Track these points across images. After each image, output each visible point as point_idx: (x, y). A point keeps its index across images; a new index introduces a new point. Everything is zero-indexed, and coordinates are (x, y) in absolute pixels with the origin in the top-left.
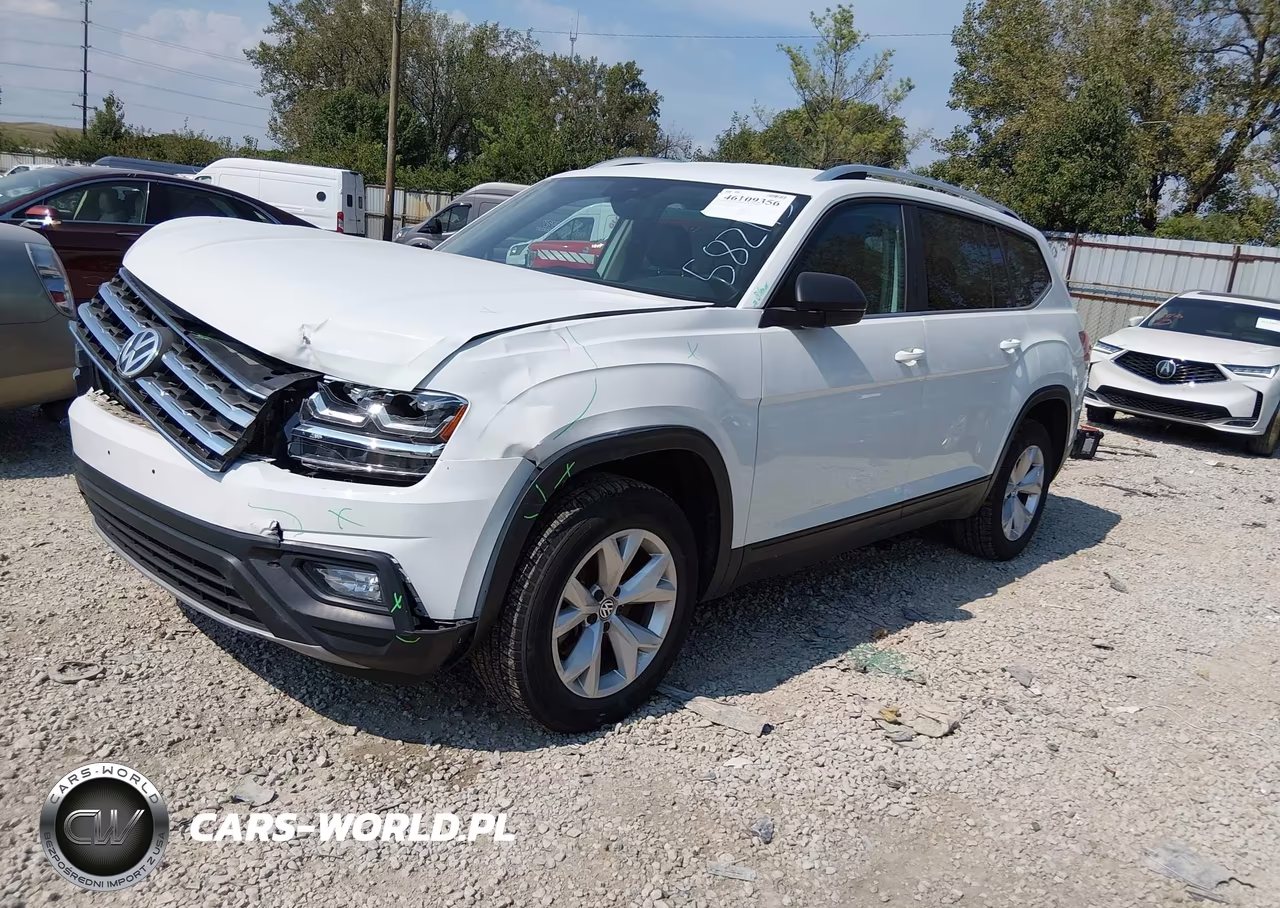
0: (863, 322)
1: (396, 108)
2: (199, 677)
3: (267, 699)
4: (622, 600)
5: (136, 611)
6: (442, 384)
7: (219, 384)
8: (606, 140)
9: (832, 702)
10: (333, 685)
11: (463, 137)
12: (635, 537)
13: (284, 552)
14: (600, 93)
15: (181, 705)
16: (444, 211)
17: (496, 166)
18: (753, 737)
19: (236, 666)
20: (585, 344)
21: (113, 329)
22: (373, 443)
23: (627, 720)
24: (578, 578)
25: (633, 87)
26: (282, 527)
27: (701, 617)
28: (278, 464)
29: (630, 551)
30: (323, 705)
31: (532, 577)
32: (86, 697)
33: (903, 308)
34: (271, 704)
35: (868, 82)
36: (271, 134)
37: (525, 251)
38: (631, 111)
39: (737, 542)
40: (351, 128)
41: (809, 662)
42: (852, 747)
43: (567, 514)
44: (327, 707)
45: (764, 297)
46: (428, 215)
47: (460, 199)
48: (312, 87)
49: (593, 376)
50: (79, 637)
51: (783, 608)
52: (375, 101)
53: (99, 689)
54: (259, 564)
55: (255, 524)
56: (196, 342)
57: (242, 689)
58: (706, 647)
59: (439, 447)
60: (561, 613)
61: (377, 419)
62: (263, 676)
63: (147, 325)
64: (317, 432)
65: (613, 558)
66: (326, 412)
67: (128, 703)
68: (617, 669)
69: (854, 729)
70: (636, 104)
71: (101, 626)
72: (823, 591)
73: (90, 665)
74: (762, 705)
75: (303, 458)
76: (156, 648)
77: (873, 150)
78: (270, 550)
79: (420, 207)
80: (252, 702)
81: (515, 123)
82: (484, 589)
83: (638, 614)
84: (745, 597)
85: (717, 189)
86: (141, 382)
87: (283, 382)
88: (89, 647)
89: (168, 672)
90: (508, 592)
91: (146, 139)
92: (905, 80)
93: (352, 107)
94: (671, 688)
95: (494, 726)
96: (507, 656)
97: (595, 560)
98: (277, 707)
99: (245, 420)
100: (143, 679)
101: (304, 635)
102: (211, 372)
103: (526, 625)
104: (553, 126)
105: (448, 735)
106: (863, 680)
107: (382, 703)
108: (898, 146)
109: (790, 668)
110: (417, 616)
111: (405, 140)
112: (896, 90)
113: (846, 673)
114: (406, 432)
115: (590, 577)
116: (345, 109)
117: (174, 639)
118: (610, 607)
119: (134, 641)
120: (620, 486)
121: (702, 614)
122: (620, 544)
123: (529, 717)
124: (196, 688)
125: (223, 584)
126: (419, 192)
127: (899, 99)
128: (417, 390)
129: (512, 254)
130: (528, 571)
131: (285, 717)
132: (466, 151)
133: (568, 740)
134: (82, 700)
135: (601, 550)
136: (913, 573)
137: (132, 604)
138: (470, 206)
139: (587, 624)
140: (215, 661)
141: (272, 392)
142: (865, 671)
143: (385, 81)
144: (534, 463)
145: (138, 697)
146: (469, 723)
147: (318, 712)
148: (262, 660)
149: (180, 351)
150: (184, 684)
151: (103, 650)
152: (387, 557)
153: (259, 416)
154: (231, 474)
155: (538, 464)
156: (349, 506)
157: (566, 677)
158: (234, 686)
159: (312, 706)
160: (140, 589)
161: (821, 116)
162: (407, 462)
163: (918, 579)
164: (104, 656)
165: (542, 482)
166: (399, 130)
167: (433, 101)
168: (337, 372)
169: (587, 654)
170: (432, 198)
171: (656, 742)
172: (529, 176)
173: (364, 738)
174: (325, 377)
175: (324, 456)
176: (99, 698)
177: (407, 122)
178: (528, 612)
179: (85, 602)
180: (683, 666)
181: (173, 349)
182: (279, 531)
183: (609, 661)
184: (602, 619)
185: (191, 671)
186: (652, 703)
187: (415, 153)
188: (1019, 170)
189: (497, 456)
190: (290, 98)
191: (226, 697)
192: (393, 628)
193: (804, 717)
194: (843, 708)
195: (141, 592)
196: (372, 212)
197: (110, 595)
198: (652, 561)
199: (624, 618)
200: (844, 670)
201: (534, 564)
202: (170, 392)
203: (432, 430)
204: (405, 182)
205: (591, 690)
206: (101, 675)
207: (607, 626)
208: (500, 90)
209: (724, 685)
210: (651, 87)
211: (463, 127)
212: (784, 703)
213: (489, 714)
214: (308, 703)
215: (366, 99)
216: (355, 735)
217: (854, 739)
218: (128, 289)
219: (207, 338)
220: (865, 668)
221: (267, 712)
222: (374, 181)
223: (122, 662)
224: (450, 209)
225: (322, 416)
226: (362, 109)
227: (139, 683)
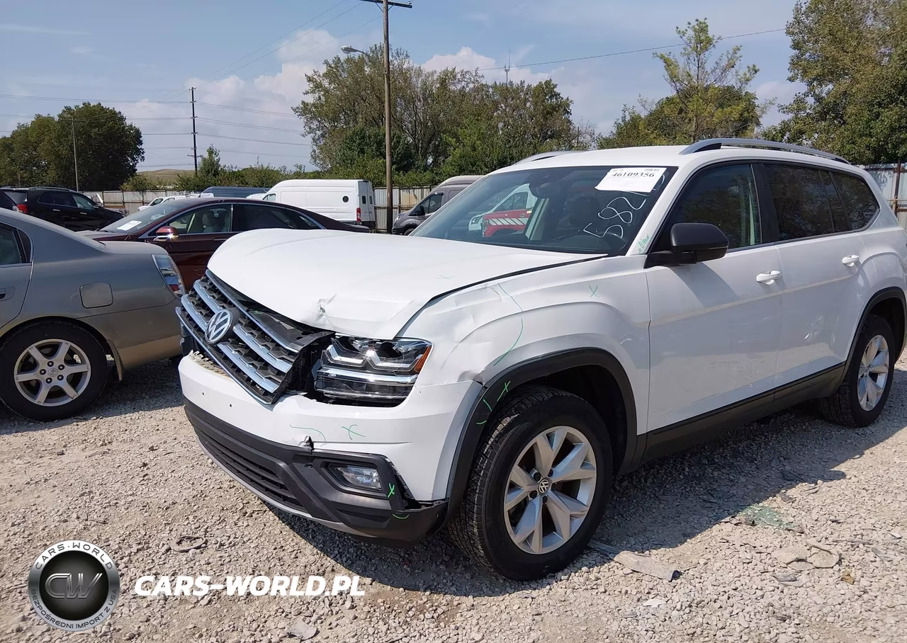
0: (727, 255)
1: (390, 134)
2: (268, 544)
3: (312, 558)
4: (555, 479)
5: (228, 497)
6: (414, 333)
7: (269, 344)
8: (534, 136)
9: (728, 552)
10: (356, 546)
11: (436, 147)
12: (561, 433)
13: (315, 457)
14: (528, 104)
15: (256, 565)
16: (426, 200)
17: (459, 165)
18: (665, 581)
19: (292, 535)
20: (512, 294)
21: (202, 311)
22: (372, 378)
23: (566, 570)
24: (520, 465)
25: (551, 97)
26: (313, 440)
27: (620, 486)
28: (310, 396)
29: (558, 443)
30: (349, 562)
31: (486, 466)
32: (194, 562)
33: (759, 242)
34: (315, 562)
35: (724, 70)
36: (313, 160)
37: (481, 221)
38: (551, 114)
39: (641, 429)
40: (362, 151)
41: (707, 519)
42: (746, 587)
43: (508, 419)
44: (352, 563)
45: (645, 246)
46: (415, 203)
47: (435, 190)
48: (336, 127)
49: (518, 318)
50: (191, 518)
51: (685, 475)
52: (377, 131)
53: (203, 555)
54: (299, 466)
55: (295, 439)
56: (254, 317)
57: (296, 552)
58: (625, 509)
59: (414, 376)
60: (509, 492)
61: (371, 361)
62: (309, 541)
63: (224, 307)
64: (333, 372)
65: (545, 449)
66: (338, 358)
67: (221, 565)
68: (556, 531)
69: (747, 573)
70: (555, 109)
71: (205, 509)
72: (716, 460)
73: (198, 538)
74: (671, 555)
75: (325, 391)
76: (240, 524)
77: (732, 119)
78: (305, 456)
79: (410, 198)
80: (302, 561)
81: (470, 135)
82: (452, 477)
83: (569, 489)
84: (653, 468)
85: (607, 169)
86: (220, 346)
87: (309, 340)
88: (197, 525)
89: (248, 541)
90: (469, 478)
91: (234, 172)
92: (751, 66)
93: (363, 137)
94: (598, 543)
95: (468, 576)
96: (472, 526)
97: (532, 450)
98: (319, 564)
99: (285, 367)
100: (232, 547)
101: (331, 515)
102: (263, 337)
103: (483, 503)
104: (496, 132)
105: (435, 584)
106: (752, 532)
107: (389, 560)
108: (751, 114)
109: (693, 524)
110: (406, 499)
111: (398, 154)
112: (745, 74)
113: (738, 527)
114: (391, 368)
115: (529, 463)
116: (359, 139)
117: (252, 516)
118: (546, 485)
119: (226, 519)
120: (545, 395)
121: (621, 483)
122: (550, 438)
123: (492, 570)
124: (266, 552)
125: (278, 481)
126: (409, 188)
127: (748, 80)
128: (396, 338)
129: (472, 223)
130: (483, 462)
131: (324, 572)
132: (439, 156)
133: (523, 587)
134: (191, 564)
135: (536, 444)
136: (789, 442)
137: (226, 492)
138: (442, 194)
139: (530, 499)
140: (278, 531)
141: (302, 347)
142: (753, 524)
143: (383, 117)
144: (481, 383)
145: (228, 560)
146: (450, 574)
147: (346, 568)
148: (308, 530)
149: (244, 323)
150: (258, 550)
151: (206, 526)
152: (383, 458)
153: (295, 365)
154: (279, 405)
155: (484, 384)
156: (355, 423)
157: (517, 539)
158: (291, 550)
159: (342, 563)
160: (230, 481)
161: (690, 99)
162: (394, 389)
163: (793, 447)
164: (206, 532)
165: (488, 397)
166: (393, 148)
167: (416, 126)
168: (344, 330)
169: (532, 521)
170: (418, 192)
171: (589, 587)
172: (481, 169)
173: (377, 587)
174: (336, 334)
175: (339, 388)
176: (203, 562)
177: (399, 142)
178: (484, 493)
179: (195, 493)
180: (608, 525)
181: (240, 322)
182: (311, 443)
183: (548, 525)
184: (541, 494)
185: (262, 539)
186: (585, 556)
187: (405, 163)
188: (849, 121)
189: (455, 381)
190: (323, 136)
191: (285, 558)
192: (390, 509)
193: (706, 564)
194: (737, 556)
195: (231, 483)
196: (379, 206)
197: (211, 487)
198: (575, 449)
199: (559, 493)
200: (736, 525)
201: (487, 457)
202: (238, 351)
203: (408, 366)
204: (399, 183)
205: (536, 548)
206: (204, 545)
207: (545, 499)
208: (459, 113)
209: (641, 540)
210: (564, 96)
211: (436, 140)
212: (689, 553)
213: (465, 566)
214: (339, 561)
215: (370, 131)
216: (371, 584)
217: (747, 581)
218: (211, 284)
219: (261, 313)
220: (753, 522)
221: (312, 568)
222: (378, 184)
223: (218, 535)
224: (429, 198)
225: (335, 361)
226: (370, 137)
227: (229, 550)
